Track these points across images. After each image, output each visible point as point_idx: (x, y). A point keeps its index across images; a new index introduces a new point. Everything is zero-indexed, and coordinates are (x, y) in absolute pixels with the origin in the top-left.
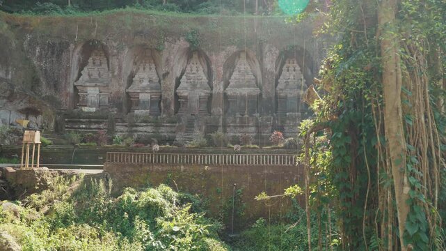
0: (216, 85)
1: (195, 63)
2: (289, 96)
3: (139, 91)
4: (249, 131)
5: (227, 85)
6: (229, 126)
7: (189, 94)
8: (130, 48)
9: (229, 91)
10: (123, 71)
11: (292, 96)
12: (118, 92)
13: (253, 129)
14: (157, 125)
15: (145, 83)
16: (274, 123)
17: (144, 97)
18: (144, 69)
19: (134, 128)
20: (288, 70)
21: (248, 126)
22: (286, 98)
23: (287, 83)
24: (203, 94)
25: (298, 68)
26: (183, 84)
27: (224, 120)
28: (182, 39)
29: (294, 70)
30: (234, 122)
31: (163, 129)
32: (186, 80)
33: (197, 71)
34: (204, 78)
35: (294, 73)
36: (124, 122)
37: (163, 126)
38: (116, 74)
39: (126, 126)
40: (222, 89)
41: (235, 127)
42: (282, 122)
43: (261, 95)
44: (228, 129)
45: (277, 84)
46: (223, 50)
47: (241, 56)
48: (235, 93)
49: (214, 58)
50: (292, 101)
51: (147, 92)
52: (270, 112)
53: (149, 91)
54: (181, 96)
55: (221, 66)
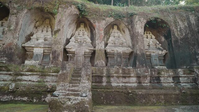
0: (98, 43)
1: (82, 30)
2: (152, 54)
3: (33, 46)
4: (131, 81)
5: (106, 45)
6: (113, 77)
7: (77, 50)
8: (30, 10)
9: (109, 49)
10: (19, 27)
11: (154, 54)
12: (10, 44)
13: (134, 79)
14: (43, 74)
15: (41, 41)
16: (152, 74)
17: (38, 51)
18: (42, 31)
19: (19, 77)
20: (147, 38)
21: (130, 77)
24: (87, 51)
25: (153, 37)
26: (72, 43)
27: (108, 71)
28: (73, 7)
29: (151, 38)
30: (117, 72)
31: (48, 79)
32: (74, 41)
33: (83, 35)
34: (89, 40)
35: (152, 40)
36: (8, 70)
37: (49, 75)
38: (11, 28)
39: (10, 75)
40: (104, 47)
41: (118, 77)
43: (133, 52)
44: (112, 79)
46: (104, 19)
47: (114, 28)
48: (113, 51)
49: (96, 25)
50: (155, 59)
51: (40, 47)
52: (144, 65)
53: (43, 46)
54: (70, 52)
55: (102, 30)
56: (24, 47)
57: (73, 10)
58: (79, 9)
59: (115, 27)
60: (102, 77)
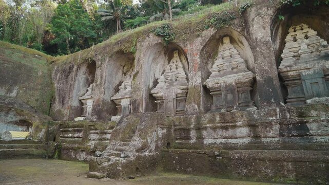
0: (192, 77)
1: (175, 62)
2: (304, 73)
3: (120, 97)
4: (238, 135)
5: (206, 76)
6: (206, 128)
7: (165, 93)
8: (111, 57)
9: (210, 83)
10: (104, 80)
11: (311, 72)
12: (98, 100)
13: (245, 131)
15: (128, 89)
16: (284, 117)
17: (125, 103)
18: (130, 77)
19: (104, 136)
20: (295, 40)
22: (299, 77)
23: (297, 56)
24: (179, 91)
25: (312, 33)
26: (161, 84)
27: (198, 119)
28: (152, 35)
29: (307, 37)
30: (212, 121)
32: (164, 80)
33: (177, 68)
34: (183, 75)
35: (307, 41)
36: (96, 129)
38: (98, 83)
39: (97, 133)
40: (199, 81)
41: (214, 129)
42: (301, 115)
43: (255, 79)
44: (204, 133)
45: (279, 60)
46: (198, 36)
47: (224, 42)
48: (218, 83)
49: (188, 48)
50: (314, 81)
51: (127, 98)
52: (273, 100)
53: (128, 96)
54: (157, 97)
55: (197, 54)
56: (113, 101)
57: (153, 39)
58: (159, 35)
59: (227, 40)
60: (189, 130)
